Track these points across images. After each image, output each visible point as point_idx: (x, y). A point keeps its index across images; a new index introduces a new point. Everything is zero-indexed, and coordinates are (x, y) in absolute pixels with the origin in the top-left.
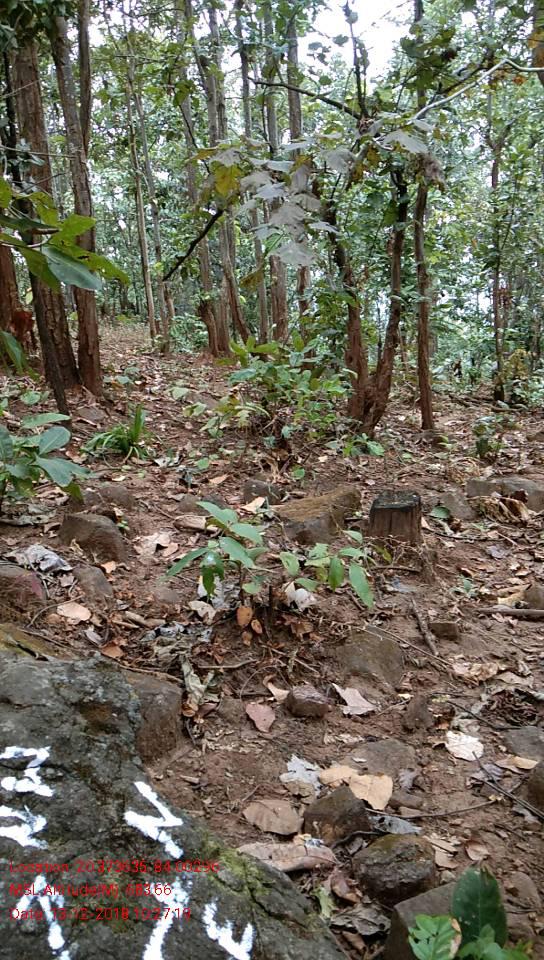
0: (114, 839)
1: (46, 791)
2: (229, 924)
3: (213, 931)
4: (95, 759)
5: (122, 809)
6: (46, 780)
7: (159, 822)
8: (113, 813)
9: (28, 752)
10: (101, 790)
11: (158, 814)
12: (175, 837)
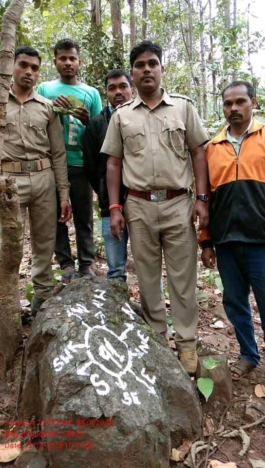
0: (119, 312)
1: (104, 299)
2: (143, 335)
3: (139, 335)
4: (116, 296)
5: (121, 307)
6: (104, 297)
7: (130, 312)
8: (119, 306)
9: (101, 291)
10: (117, 303)
11: (130, 310)
12: (133, 315)
